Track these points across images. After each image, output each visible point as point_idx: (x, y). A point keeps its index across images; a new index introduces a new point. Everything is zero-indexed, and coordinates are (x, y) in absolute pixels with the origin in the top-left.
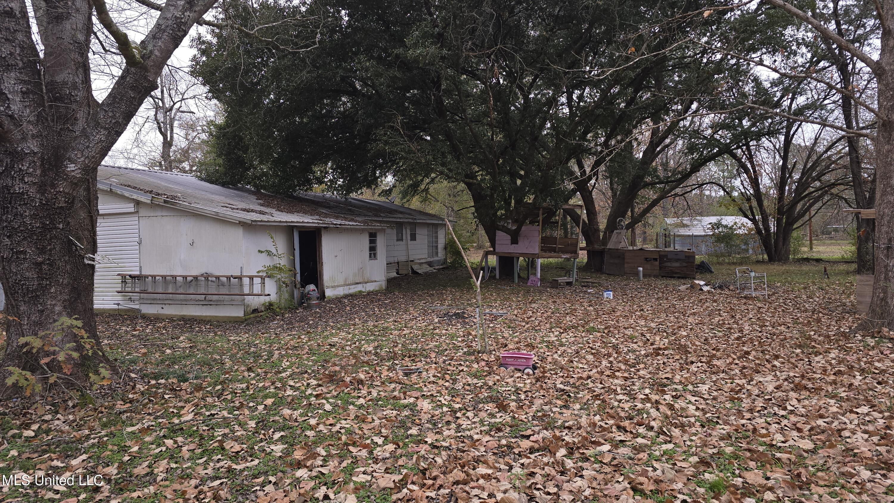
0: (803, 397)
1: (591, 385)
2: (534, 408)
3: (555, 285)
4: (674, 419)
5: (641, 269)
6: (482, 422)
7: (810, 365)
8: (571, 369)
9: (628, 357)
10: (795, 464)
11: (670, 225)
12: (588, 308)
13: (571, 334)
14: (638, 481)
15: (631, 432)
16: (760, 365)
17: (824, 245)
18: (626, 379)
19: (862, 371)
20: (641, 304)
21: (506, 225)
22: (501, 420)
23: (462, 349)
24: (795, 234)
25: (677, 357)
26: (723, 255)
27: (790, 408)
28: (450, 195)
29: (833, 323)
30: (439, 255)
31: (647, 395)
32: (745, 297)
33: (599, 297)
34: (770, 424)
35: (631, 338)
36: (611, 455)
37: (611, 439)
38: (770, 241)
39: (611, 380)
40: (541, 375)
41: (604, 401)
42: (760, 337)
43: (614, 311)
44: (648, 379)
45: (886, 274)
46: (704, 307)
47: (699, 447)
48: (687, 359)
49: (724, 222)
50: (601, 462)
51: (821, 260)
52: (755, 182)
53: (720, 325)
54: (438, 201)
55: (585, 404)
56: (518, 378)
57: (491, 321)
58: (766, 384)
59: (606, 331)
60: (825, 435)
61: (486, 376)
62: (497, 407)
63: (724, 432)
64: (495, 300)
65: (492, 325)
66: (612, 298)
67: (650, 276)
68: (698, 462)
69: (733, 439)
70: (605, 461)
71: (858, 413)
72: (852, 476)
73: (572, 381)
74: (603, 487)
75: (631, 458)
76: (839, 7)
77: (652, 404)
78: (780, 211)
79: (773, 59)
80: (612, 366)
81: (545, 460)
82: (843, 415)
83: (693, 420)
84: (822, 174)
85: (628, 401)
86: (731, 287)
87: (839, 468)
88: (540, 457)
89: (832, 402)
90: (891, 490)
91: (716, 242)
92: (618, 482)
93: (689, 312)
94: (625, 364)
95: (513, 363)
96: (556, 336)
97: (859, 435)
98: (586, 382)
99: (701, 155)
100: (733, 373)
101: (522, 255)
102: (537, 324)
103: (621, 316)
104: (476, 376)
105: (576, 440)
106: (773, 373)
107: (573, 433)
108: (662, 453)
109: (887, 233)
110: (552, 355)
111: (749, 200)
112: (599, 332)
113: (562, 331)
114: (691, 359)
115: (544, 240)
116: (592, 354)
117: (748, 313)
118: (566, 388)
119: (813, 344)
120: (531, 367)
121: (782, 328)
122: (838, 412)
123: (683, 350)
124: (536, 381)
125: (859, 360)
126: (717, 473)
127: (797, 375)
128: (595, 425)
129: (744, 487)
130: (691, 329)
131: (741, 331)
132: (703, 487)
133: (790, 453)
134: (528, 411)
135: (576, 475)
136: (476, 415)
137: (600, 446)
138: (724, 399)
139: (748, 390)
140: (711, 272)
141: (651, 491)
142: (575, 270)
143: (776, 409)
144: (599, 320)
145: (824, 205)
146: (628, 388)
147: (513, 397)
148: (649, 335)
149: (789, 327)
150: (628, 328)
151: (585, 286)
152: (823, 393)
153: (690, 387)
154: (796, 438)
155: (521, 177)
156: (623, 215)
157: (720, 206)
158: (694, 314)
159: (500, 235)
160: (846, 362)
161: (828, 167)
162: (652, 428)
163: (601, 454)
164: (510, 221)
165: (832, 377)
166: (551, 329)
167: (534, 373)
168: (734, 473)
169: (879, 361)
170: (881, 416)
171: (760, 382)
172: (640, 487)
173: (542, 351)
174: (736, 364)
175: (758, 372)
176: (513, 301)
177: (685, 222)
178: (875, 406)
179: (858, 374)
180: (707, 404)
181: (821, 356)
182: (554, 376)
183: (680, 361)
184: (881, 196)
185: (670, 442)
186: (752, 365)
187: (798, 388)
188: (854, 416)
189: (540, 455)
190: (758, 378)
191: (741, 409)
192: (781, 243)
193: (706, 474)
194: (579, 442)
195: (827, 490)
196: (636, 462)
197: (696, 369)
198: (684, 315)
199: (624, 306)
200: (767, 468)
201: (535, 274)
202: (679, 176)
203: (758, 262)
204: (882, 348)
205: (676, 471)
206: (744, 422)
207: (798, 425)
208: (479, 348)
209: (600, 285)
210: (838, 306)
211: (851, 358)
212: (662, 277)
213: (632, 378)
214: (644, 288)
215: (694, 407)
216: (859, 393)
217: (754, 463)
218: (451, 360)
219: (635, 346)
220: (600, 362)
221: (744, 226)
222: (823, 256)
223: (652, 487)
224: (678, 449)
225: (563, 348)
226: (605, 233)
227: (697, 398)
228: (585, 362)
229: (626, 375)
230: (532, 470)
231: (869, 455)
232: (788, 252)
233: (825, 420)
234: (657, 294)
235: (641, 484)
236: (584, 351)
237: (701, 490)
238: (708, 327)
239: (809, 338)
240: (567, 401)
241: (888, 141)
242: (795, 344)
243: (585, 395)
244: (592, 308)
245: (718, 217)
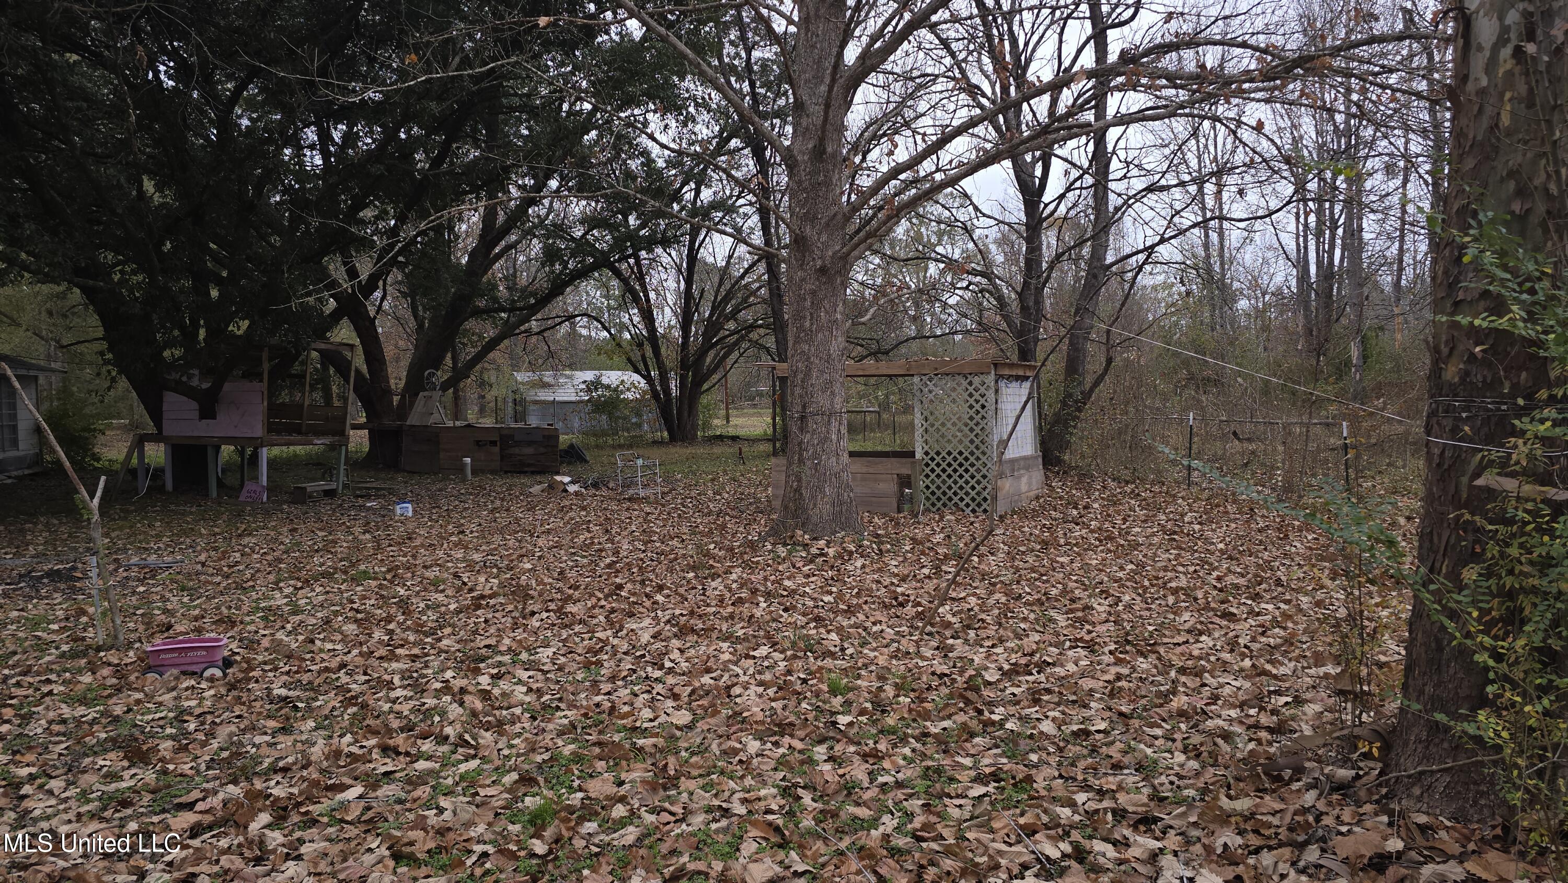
0: (688, 645)
1: (345, 679)
2: (215, 744)
3: (300, 497)
4: (486, 715)
5: (468, 460)
6: (84, 796)
7: (704, 594)
8: (308, 656)
9: (425, 618)
10: (661, 751)
11: (522, 383)
12: (361, 537)
13: (318, 589)
14: (406, 840)
15: (407, 754)
16: (636, 603)
17: (743, 415)
18: (414, 658)
19: (768, 595)
20: (462, 521)
21: (184, 379)
22: (132, 783)
23: (57, 648)
24: (704, 400)
25: (510, 608)
26: (604, 434)
27: (668, 664)
28: (50, 313)
29: (741, 529)
30: (21, 446)
31: (448, 681)
32: (630, 499)
33: (386, 513)
34: (636, 695)
35: (435, 584)
36: (362, 804)
37: (367, 775)
38: (671, 410)
39: (386, 665)
40: (241, 676)
41: (364, 706)
42: (642, 560)
43: (410, 539)
44: (454, 652)
45: (801, 455)
46: (567, 518)
47: (523, 755)
48: (524, 609)
49: (605, 380)
50: (342, 821)
51: (738, 437)
52: (648, 317)
53: (586, 546)
54: (19, 325)
55: (326, 717)
56: (187, 689)
57: (142, 581)
58: (640, 632)
59: (389, 577)
60: (710, 698)
61: (110, 696)
62: (125, 757)
63: (566, 721)
64: (159, 537)
65: (141, 589)
66: (410, 514)
67: (483, 472)
68: (516, 782)
69: (579, 731)
70: (349, 818)
71: (754, 657)
72: (736, 752)
73: (306, 678)
74: (338, 867)
75: (400, 801)
76: (753, 61)
77: (453, 695)
78: (684, 365)
79: (664, 123)
80: (391, 639)
81: (224, 843)
82: (736, 663)
83: (518, 711)
84: (736, 311)
85: (411, 698)
86: (611, 485)
87: (720, 745)
88: (214, 840)
89: (725, 645)
90: (781, 764)
91: (593, 412)
92: (370, 850)
93: (540, 529)
94: (417, 631)
95: (177, 661)
96: (286, 597)
97: (754, 689)
98: (334, 677)
99: (566, 267)
100: (595, 621)
101: (229, 440)
102: (249, 576)
103: (422, 545)
104: (83, 701)
105: (295, 791)
106: (653, 614)
107: (291, 778)
108: (457, 779)
109: (801, 396)
110: (272, 635)
111: (640, 345)
112: (375, 579)
113: (299, 585)
114: (530, 608)
115: (274, 410)
116: (355, 620)
117: (630, 524)
118: (291, 693)
119: (711, 562)
120: (220, 663)
121: (675, 542)
122: (729, 661)
123: (522, 594)
124: (229, 690)
125: (766, 579)
126: (545, 792)
127: (685, 612)
128: (338, 754)
129: (583, 806)
130: (540, 558)
131: (616, 553)
132: (519, 822)
133: (656, 735)
134: (199, 753)
135: (287, 857)
136: (69, 784)
137: (343, 791)
138: (576, 666)
139: (613, 646)
140: (586, 461)
141: (429, 852)
142: (342, 467)
143: (649, 669)
144: (379, 557)
145: (741, 355)
146: (415, 675)
147: (169, 731)
148: (467, 574)
149: (683, 541)
150: (431, 566)
151: (362, 497)
152: (715, 635)
153: (524, 656)
154: (670, 711)
155: (220, 282)
156: (437, 363)
157: (599, 354)
158: (548, 532)
159: (172, 402)
160: (749, 585)
161: (745, 300)
162: (447, 738)
163: (344, 806)
164: (196, 372)
165: (730, 609)
166: (276, 583)
167: (225, 675)
168: (571, 787)
169: (789, 578)
170: (782, 656)
171: (632, 630)
172: (408, 849)
173: (252, 628)
174: (602, 607)
175: (631, 615)
176: (201, 535)
177: (546, 379)
178: (776, 644)
179: (762, 599)
180: (547, 679)
181: (720, 580)
182: (271, 674)
183: (513, 614)
184: (794, 345)
185: (474, 757)
186: (624, 606)
187: (683, 631)
188: (751, 662)
189: (213, 837)
190: (631, 624)
191: (599, 678)
192: (686, 414)
193: (527, 799)
194: (301, 793)
195: (701, 781)
196: (408, 805)
197: (538, 624)
198: (532, 536)
199: (431, 527)
200: (622, 768)
201: (256, 478)
202: (532, 301)
203: (655, 443)
204: (794, 560)
205: (477, 806)
206: (598, 699)
207: (676, 690)
208: (101, 639)
209: (391, 492)
210: (751, 504)
211: (756, 578)
212: (506, 472)
213: (427, 655)
214: (471, 494)
215: (524, 689)
216: (760, 628)
217: (604, 763)
218: (25, 674)
219: (440, 597)
220: (370, 635)
221: (636, 387)
222: (742, 432)
223: (431, 845)
224: (485, 767)
225: (298, 618)
226: (403, 397)
227: (531, 673)
228: (340, 637)
229: (416, 651)
230: (190, 870)
231: (760, 717)
232: (695, 427)
233: (713, 675)
234: (492, 502)
235: (411, 844)
236: (340, 618)
237: (515, 828)
238: (566, 551)
239: (708, 554)
240: (288, 719)
241: (802, 265)
242: (688, 564)
243: (329, 701)
244: (368, 536)
245: (596, 372)
